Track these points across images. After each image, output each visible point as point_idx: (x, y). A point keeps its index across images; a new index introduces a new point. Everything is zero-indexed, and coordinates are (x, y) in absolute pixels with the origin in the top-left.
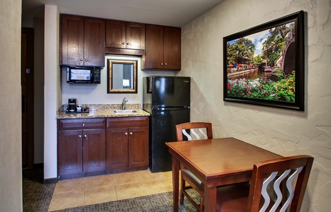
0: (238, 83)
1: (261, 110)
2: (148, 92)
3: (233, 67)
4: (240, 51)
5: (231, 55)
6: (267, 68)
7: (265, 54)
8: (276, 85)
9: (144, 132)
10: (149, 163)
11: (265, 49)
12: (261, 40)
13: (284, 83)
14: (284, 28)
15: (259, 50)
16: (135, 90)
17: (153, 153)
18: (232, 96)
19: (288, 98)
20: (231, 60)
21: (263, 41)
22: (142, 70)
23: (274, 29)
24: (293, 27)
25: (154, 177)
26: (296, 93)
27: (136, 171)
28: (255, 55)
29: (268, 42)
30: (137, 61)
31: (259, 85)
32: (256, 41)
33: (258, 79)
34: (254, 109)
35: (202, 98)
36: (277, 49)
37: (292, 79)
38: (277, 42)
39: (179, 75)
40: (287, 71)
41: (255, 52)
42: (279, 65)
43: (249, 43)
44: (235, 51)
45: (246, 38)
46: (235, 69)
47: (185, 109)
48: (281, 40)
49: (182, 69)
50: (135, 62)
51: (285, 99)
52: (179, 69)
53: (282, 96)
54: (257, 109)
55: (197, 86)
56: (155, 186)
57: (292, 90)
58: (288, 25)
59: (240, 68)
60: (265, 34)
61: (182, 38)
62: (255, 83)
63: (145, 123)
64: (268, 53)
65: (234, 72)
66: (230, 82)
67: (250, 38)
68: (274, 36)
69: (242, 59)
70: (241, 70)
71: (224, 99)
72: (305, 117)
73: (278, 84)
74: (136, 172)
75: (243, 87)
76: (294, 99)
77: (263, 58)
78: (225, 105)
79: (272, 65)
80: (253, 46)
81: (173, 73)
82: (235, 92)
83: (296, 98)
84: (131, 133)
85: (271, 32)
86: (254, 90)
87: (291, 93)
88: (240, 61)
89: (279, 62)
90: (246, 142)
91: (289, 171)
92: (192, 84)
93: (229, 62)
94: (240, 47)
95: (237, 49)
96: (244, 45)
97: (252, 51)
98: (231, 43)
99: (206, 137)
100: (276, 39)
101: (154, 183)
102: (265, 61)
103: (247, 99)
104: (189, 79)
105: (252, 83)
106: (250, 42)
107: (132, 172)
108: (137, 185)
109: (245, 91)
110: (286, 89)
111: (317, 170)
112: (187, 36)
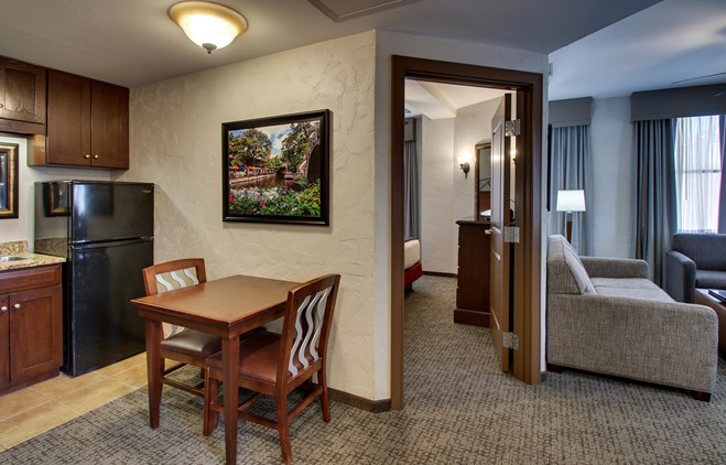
0: (246, 193)
1: (280, 230)
2: (48, 214)
3: (238, 170)
4: (250, 148)
5: (236, 153)
6: (288, 175)
7: (285, 155)
8: (299, 196)
9: (50, 298)
10: (65, 361)
11: (285, 149)
12: (280, 136)
13: (308, 193)
14: (308, 126)
15: (277, 150)
16: (11, 212)
17: (74, 336)
18: (236, 213)
19: (313, 211)
20: (235, 159)
21: (283, 138)
22: (29, 166)
23: (296, 125)
24: (318, 126)
25: (81, 384)
26: (321, 206)
27: (29, 385)
28: (272, 156)
29: (289, 141)
30: (17, 147)
31: (277, 196)
32: (273, 137)
33: (276, 189)
34: (270, 229)
35: (181, 221)
36: (299, 151)
37: (316, 189)
38: (300, 142)
39: (125, 178)
40: (311, 179)
41: (272, 151)
42: (302, 171)
43: (262, 137)
44: (241, 146)
45: (259, 129)
46: (242, 173)
47: (143, 241)
48: (305, 140)
49: (131, 168)
50: (12, 148)
51: (309, 213)
52: (126, 168)
53: (306, 211)
54: (275, 229)
55: (168, 199)
56: (90, 397)
57: (317, 201)
58: (312, 123)
59: (249, 173)
60: (285, 129)
61: (131, 108)
62: (271, 194)
63: (52, 279)
64: (289, 155)
65: (240, 177)
66: (234, 192)
67: (266, 131)
68: (296, 134)
69: (252, 159)
70: (251, 175)
71: (224, 217)
72: (330, 232)
73: (302, 194)
74: (30, 388)
75: (255, 199)
76: (318, 213)
77: (283, 160)
78: (225, 227)
79: (294, 170)
80: (269, 143)
81: (108, 173)
82: (242, 207)
83: (321, 211)
84: (17, 306)
85: (292, 128)
86: (270, 204)
87: (315, 205)
88: (249, 161)
89: (303, 167)
90: (260, 276)
91: (309, 297)
92: (156, 196)
93: (233, 163)
94: (249, 141)
95: (244, 143)
96: (256, 139)
97: (267, 150)
98: (235, 133)
99: (196, 282)
100: (298, 137)
101: (86, 392)
102: (285, 165)
103: (260, 216)
104: (151, 186)
105: (267, 194)
106: (265, 137)
107: (21, 391)
108: (45, 409)
109: (258, 205)
110: (310, 201)
111: (343, 290)
112: (144, 107)
